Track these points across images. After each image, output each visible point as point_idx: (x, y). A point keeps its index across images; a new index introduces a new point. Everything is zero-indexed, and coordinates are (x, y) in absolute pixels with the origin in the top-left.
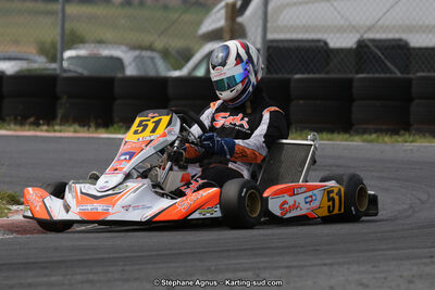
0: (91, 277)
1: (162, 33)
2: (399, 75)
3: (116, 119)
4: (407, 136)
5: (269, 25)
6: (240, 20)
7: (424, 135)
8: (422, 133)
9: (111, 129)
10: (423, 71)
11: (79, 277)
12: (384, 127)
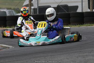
0: (9, 60)
1: (16, 6)
2: (67, 12)
3: (7, 25)
4: (70, 25)
5: (39, 3)
6: (32, 2)
7: (74, 25)
8: (73, 24)
9: (6, 27)
10: (72, 11)
11: (7, 61)
12: (65, 24)
